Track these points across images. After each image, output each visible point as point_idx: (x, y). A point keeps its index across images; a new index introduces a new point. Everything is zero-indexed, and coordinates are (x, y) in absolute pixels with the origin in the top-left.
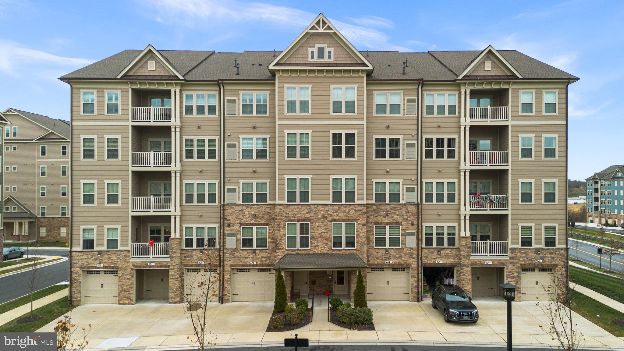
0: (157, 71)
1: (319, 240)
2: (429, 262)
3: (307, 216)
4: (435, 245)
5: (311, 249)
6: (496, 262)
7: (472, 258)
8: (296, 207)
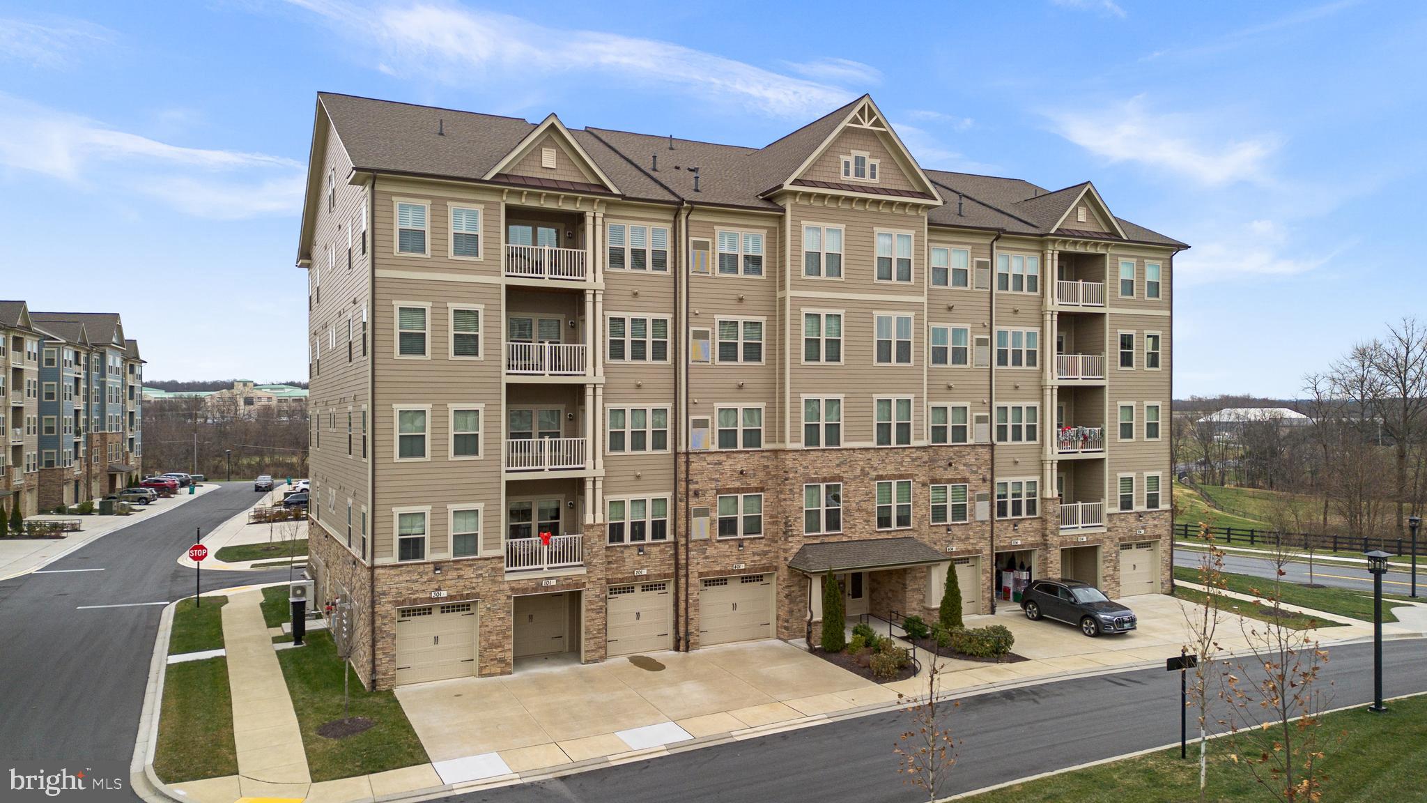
0: (559, 172)
1: (857, 514)
2: (1002, 544)
3: (837, 472)
4: (1010, 516)
5: (845, 532)
6: (1090, 537)
7: (1062, 533)
8: (820, 454)
